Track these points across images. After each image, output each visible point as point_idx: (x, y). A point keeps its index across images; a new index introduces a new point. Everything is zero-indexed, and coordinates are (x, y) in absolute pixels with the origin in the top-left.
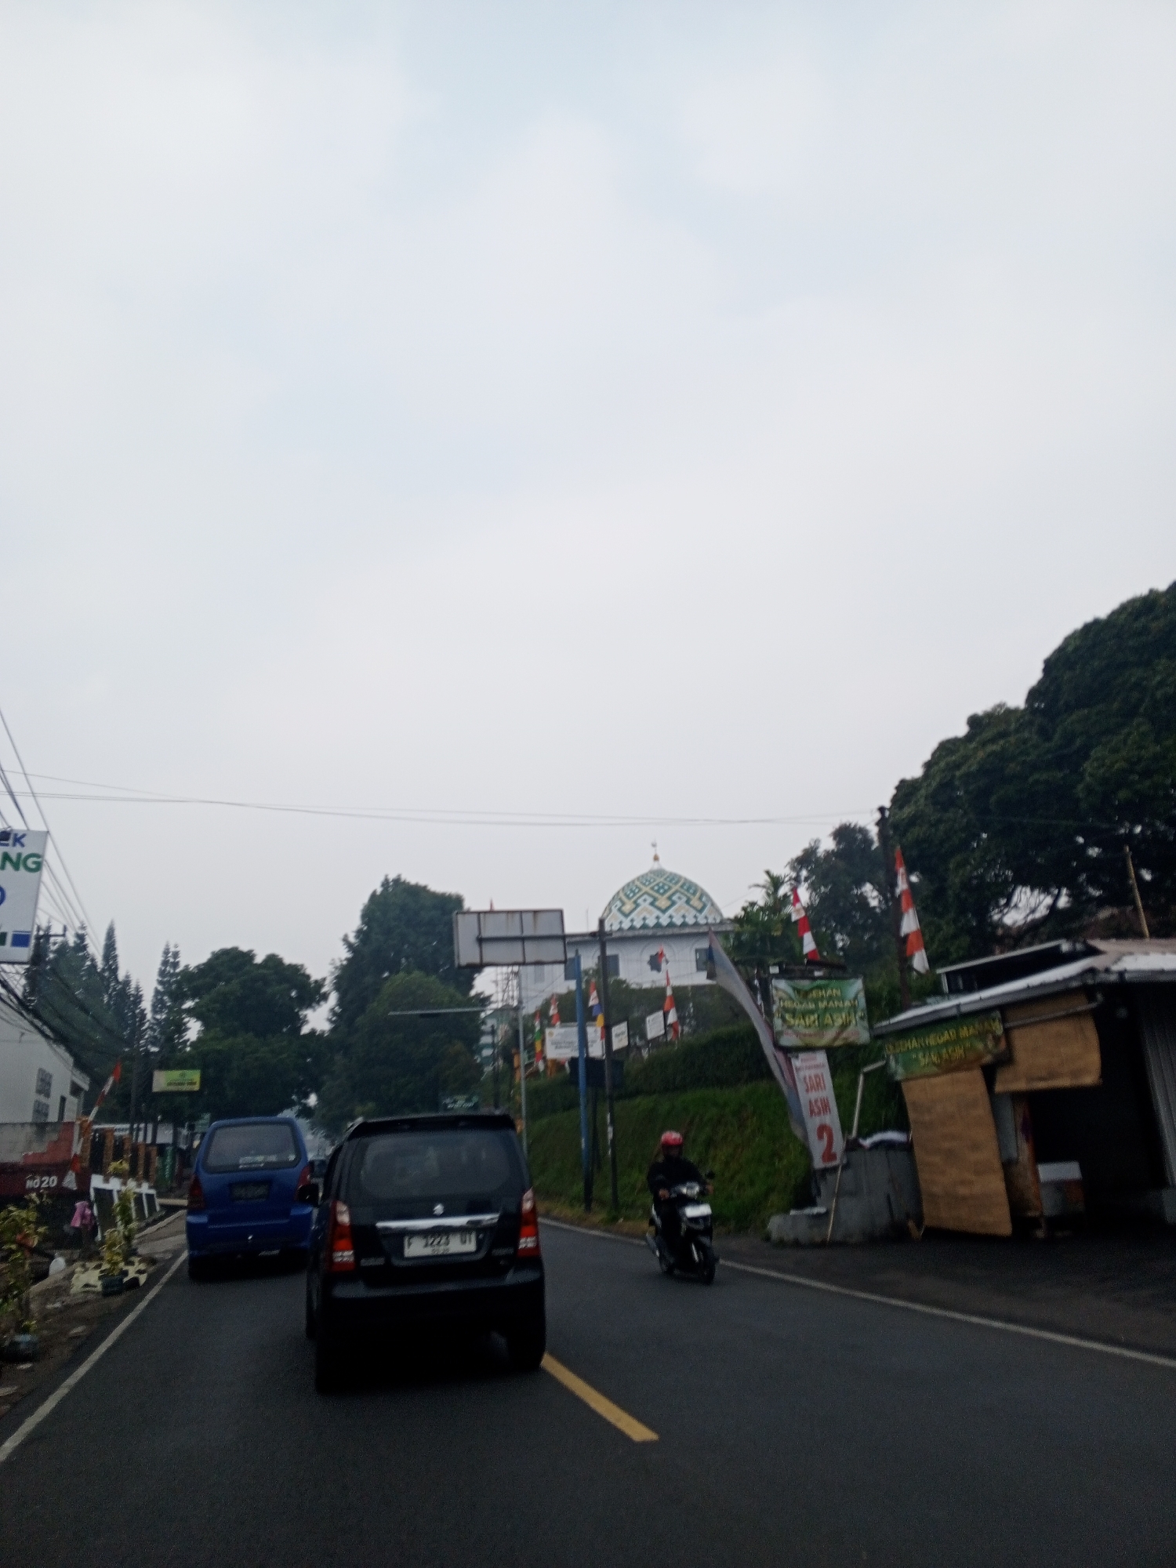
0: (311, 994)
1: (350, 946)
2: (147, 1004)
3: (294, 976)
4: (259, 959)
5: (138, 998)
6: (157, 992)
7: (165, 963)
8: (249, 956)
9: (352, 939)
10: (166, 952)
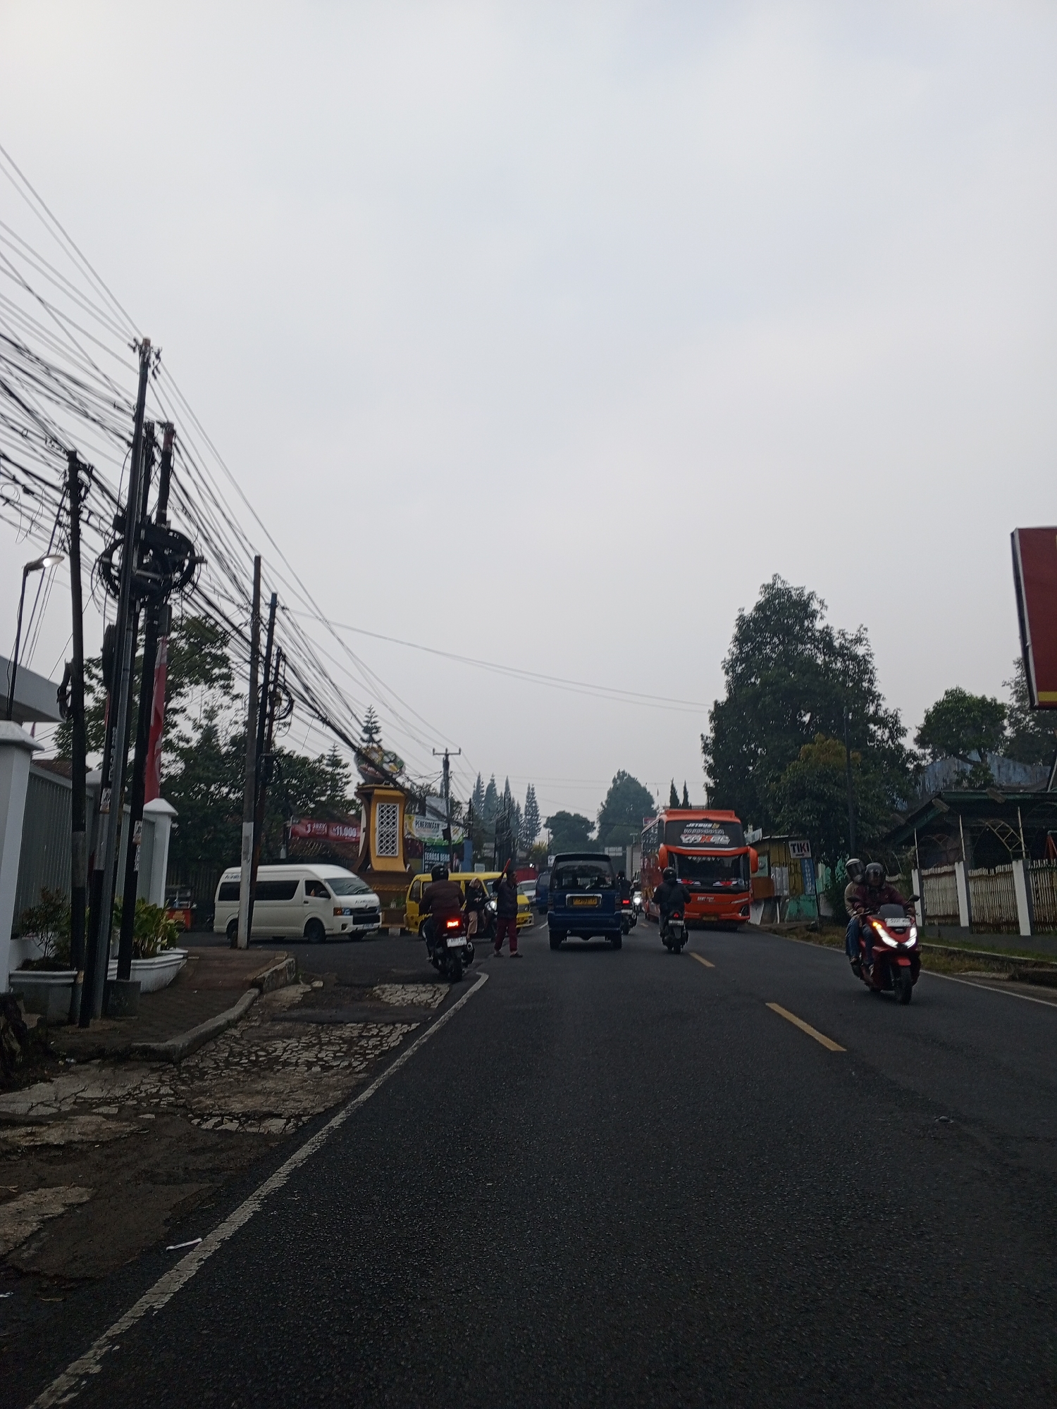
0: (590, 827)
1: (603, 807)
2: (522, 811)
3: (585, 821)
4: (573, 815)
5: (519, 808)
6: (526, 807)
7: (529, 793)
8: (569, 814)
9: (604, 803)
10: (529, 788)
